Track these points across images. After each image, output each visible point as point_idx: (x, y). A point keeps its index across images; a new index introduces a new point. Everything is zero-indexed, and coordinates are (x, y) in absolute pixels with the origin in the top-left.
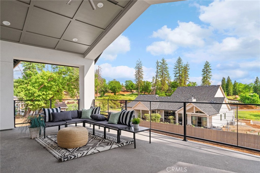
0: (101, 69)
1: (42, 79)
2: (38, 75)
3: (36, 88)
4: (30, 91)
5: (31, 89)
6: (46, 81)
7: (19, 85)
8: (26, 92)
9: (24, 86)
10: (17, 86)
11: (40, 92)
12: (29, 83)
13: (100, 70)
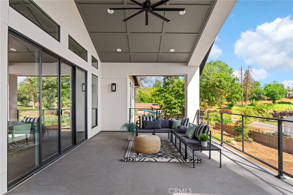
0: (252, 69)
1: (177, 87)
2: (174, 84)
3: (173, 96)
4: (168, 99)
5: (169, 97)
6: (181, 89)
7: (160, 94)
8: (165, 100)
9: (163, 95)
10: (158, 94)
11: (176, 100)
12: (167, 92)
13: (250, 71)
